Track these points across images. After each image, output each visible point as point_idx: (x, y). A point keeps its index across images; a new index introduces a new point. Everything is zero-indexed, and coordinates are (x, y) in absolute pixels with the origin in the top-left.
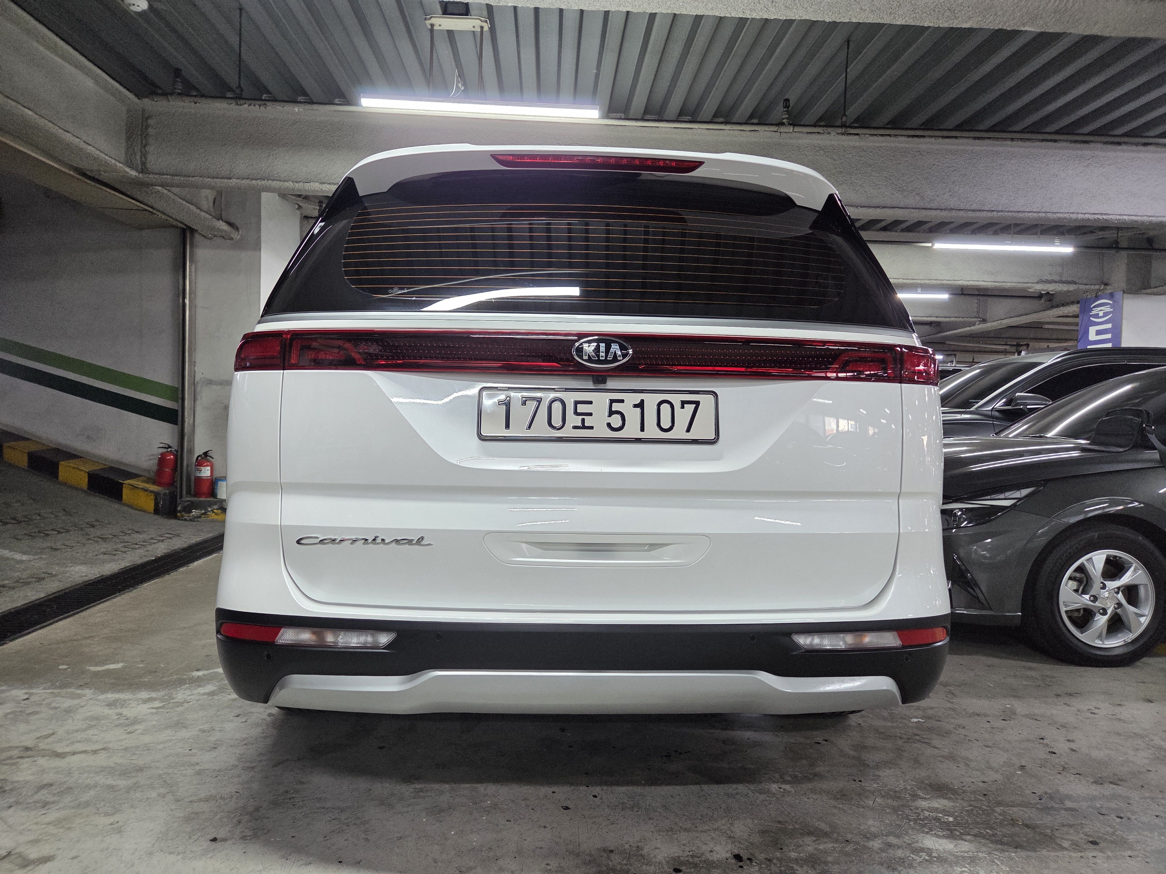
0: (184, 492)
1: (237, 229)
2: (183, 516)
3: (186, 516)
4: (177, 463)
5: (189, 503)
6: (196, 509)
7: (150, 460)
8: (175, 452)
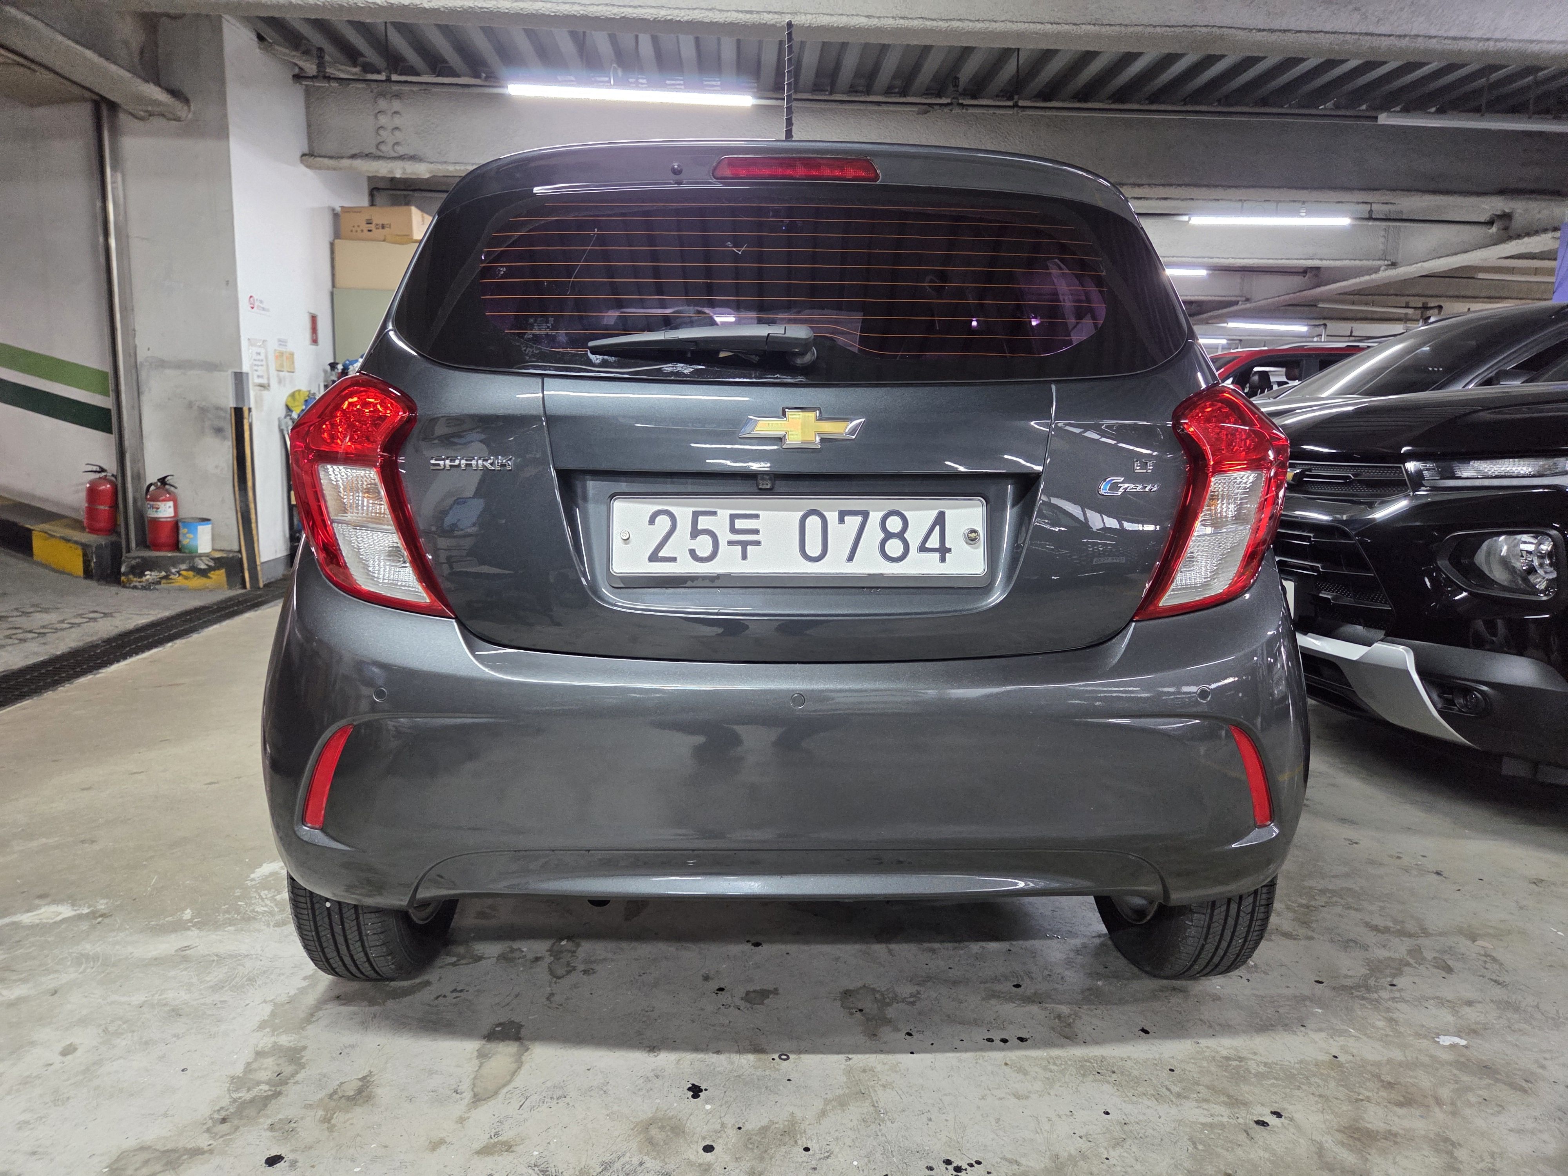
0: (133, 542)
1: (186, 101)
2: (130, 582)
3: (135, 581)
4: (117, 497)
6: (151, 570)
8: (113, 479)
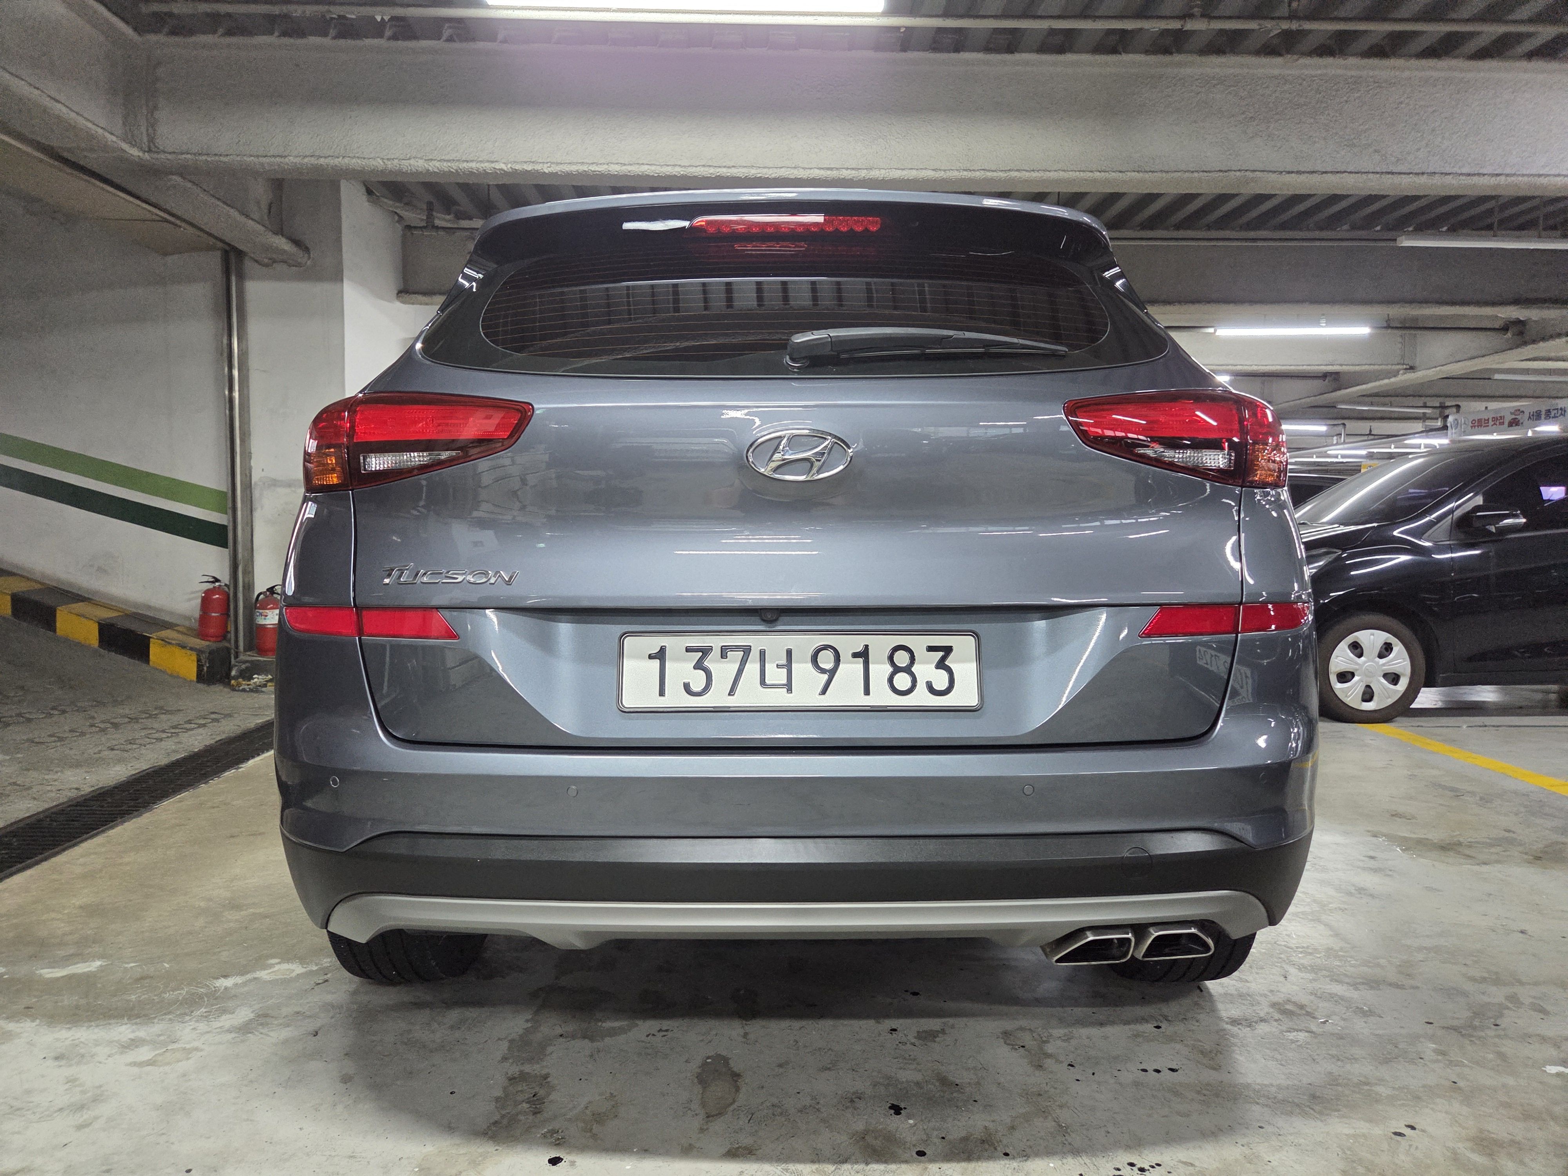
0: (241, 648)
1: (307, 250)
2: (239, 685)
3: (244, 684)
4: (229, 606)
5: (248, 664)
7: (190, 600)
8: (226, 589)
